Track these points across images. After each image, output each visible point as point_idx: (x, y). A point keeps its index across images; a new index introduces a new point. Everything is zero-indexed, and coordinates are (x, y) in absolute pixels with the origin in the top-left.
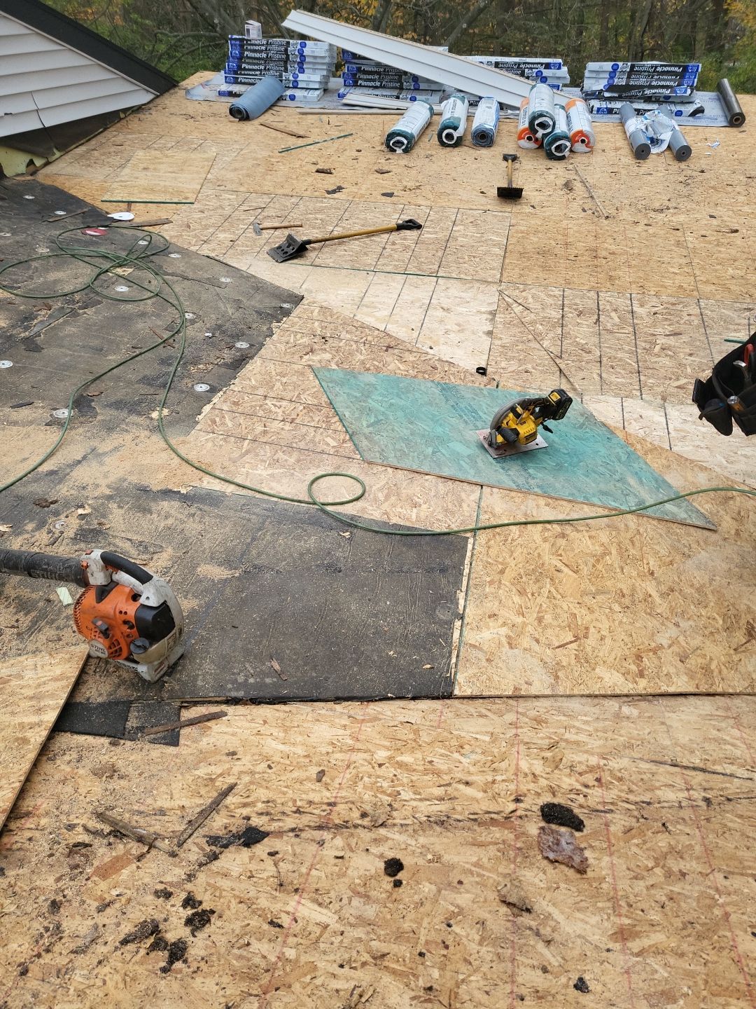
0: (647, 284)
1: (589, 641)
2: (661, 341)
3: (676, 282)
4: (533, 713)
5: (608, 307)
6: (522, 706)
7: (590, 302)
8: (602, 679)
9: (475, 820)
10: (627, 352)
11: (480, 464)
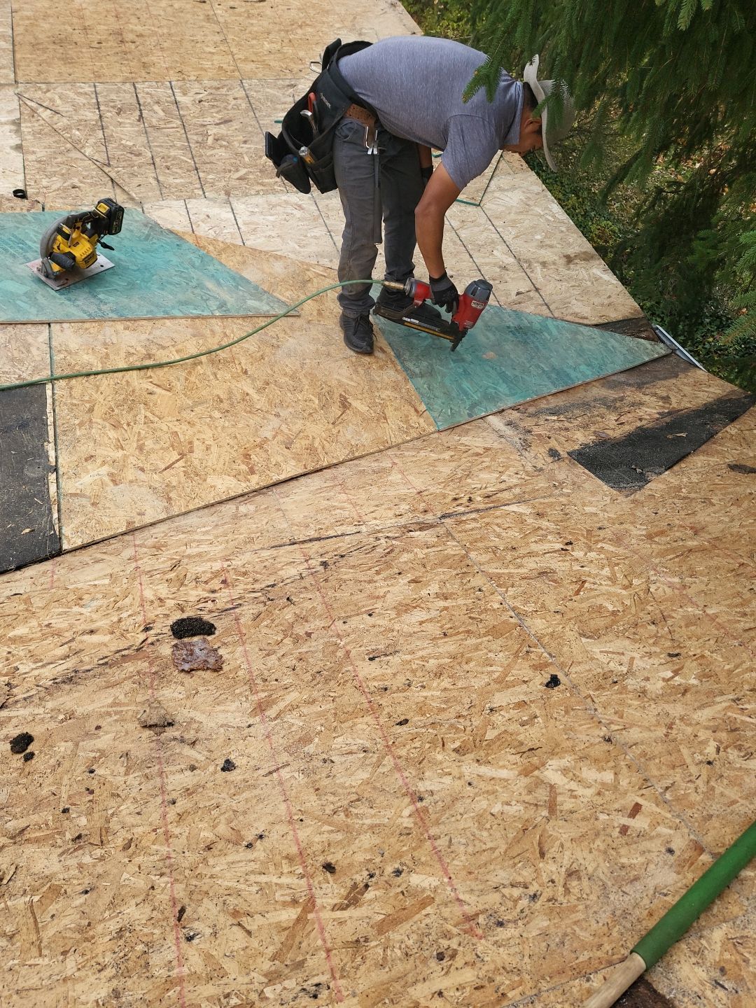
0: (186, 69)
1: (195, 455)
2: (213, 131)
3: (215, 62)
4: (151, 542)
5: (149, 100)
6: (139, 538)
7: (128, 96)
8: (215, 486)
9: (106, 663)
10: (179, 149)
11: (41, 300)
